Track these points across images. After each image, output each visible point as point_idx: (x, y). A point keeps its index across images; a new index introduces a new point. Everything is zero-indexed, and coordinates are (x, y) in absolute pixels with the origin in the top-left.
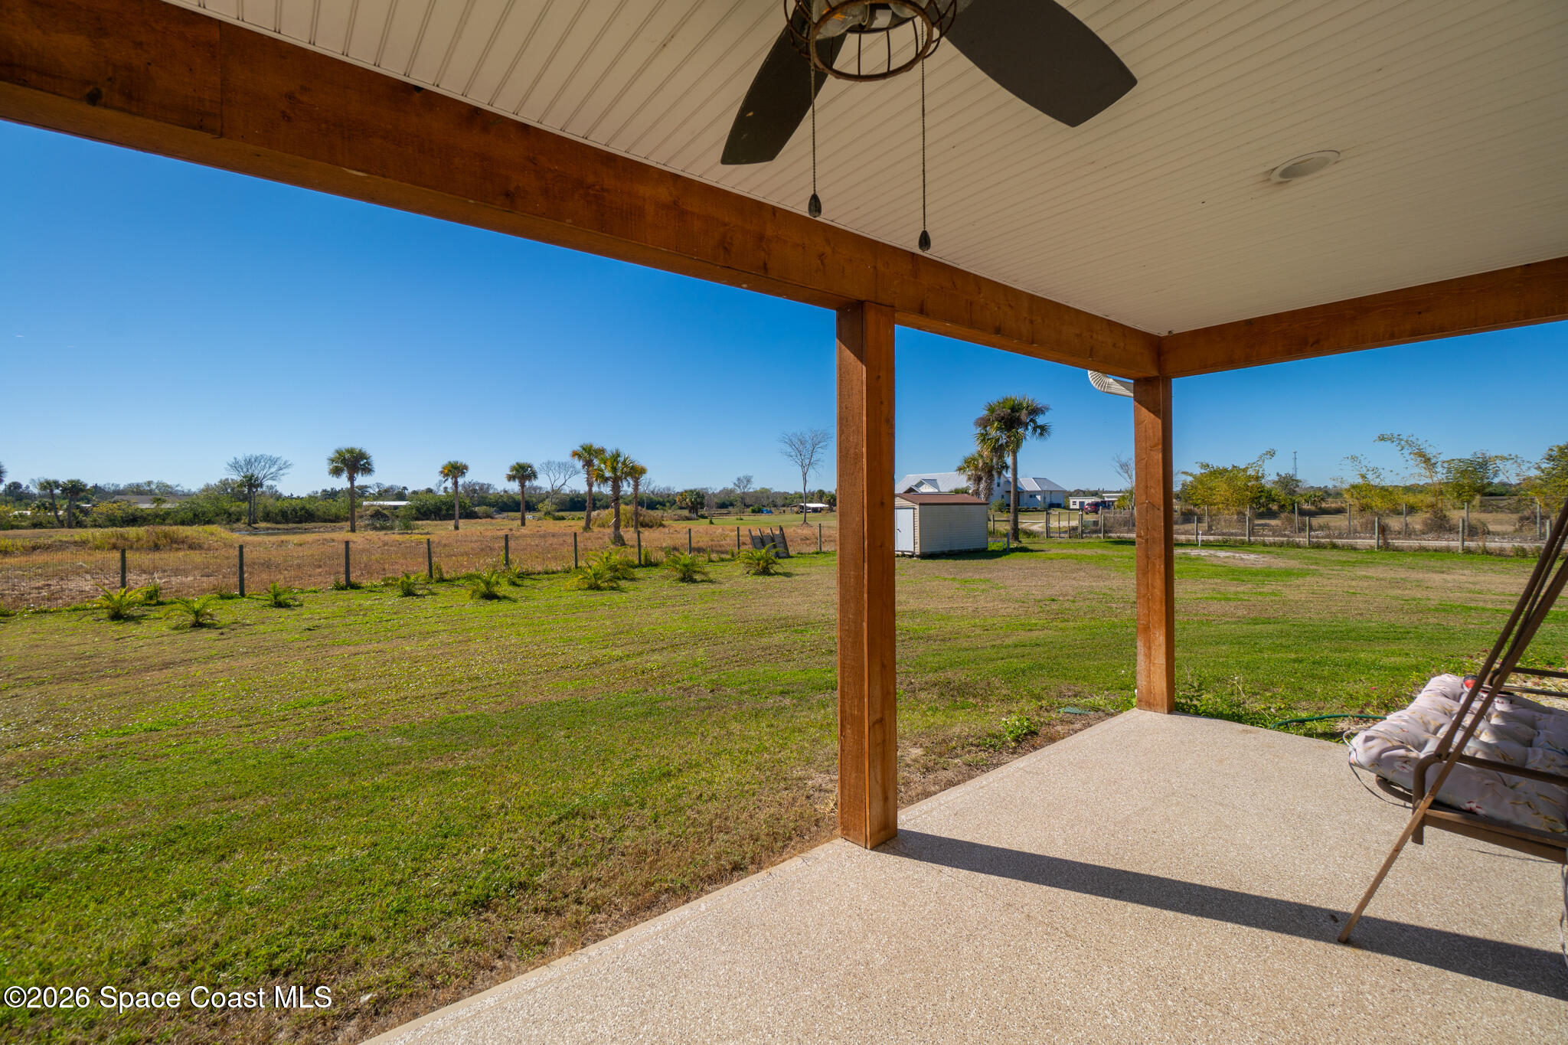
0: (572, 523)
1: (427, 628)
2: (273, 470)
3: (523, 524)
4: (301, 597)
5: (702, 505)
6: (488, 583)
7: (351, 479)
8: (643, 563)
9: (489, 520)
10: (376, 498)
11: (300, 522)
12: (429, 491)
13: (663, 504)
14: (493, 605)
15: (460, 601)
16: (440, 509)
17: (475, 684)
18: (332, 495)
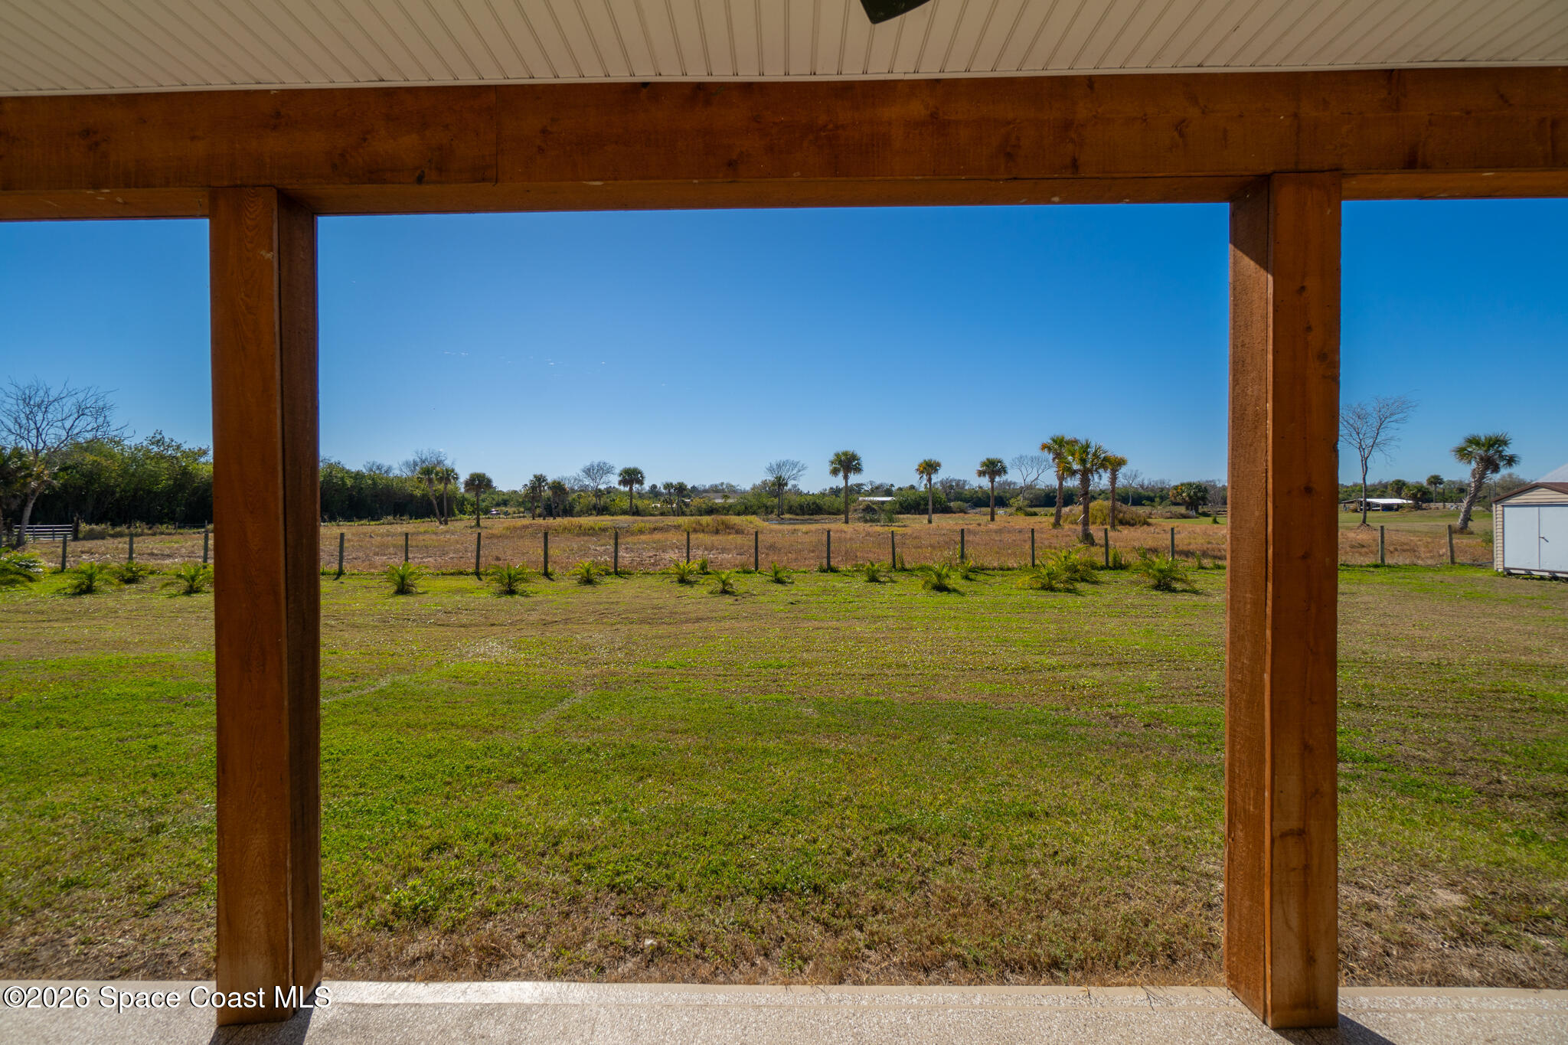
0: (1044, 519)
1: (879, 612)
2: (794, 472)
3: (993, 519)
4: (794, 575)
5: (1204, 500)
6: (939, 576)
7: (846, 478)
8: (1111, 564)
9: (961, 515)
10: (869, 495)
11: (812, 514)
12: (912, 487)
13: (1151, 499)
14: (943, 597)
15: (912, 590)
16: (918, 504)
17: (902, 671)
18: (836, 492)
